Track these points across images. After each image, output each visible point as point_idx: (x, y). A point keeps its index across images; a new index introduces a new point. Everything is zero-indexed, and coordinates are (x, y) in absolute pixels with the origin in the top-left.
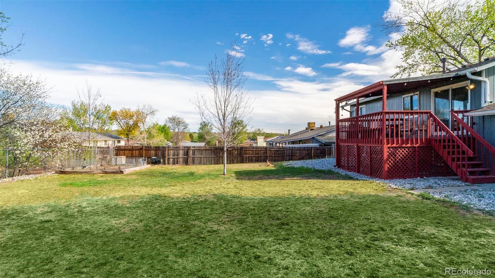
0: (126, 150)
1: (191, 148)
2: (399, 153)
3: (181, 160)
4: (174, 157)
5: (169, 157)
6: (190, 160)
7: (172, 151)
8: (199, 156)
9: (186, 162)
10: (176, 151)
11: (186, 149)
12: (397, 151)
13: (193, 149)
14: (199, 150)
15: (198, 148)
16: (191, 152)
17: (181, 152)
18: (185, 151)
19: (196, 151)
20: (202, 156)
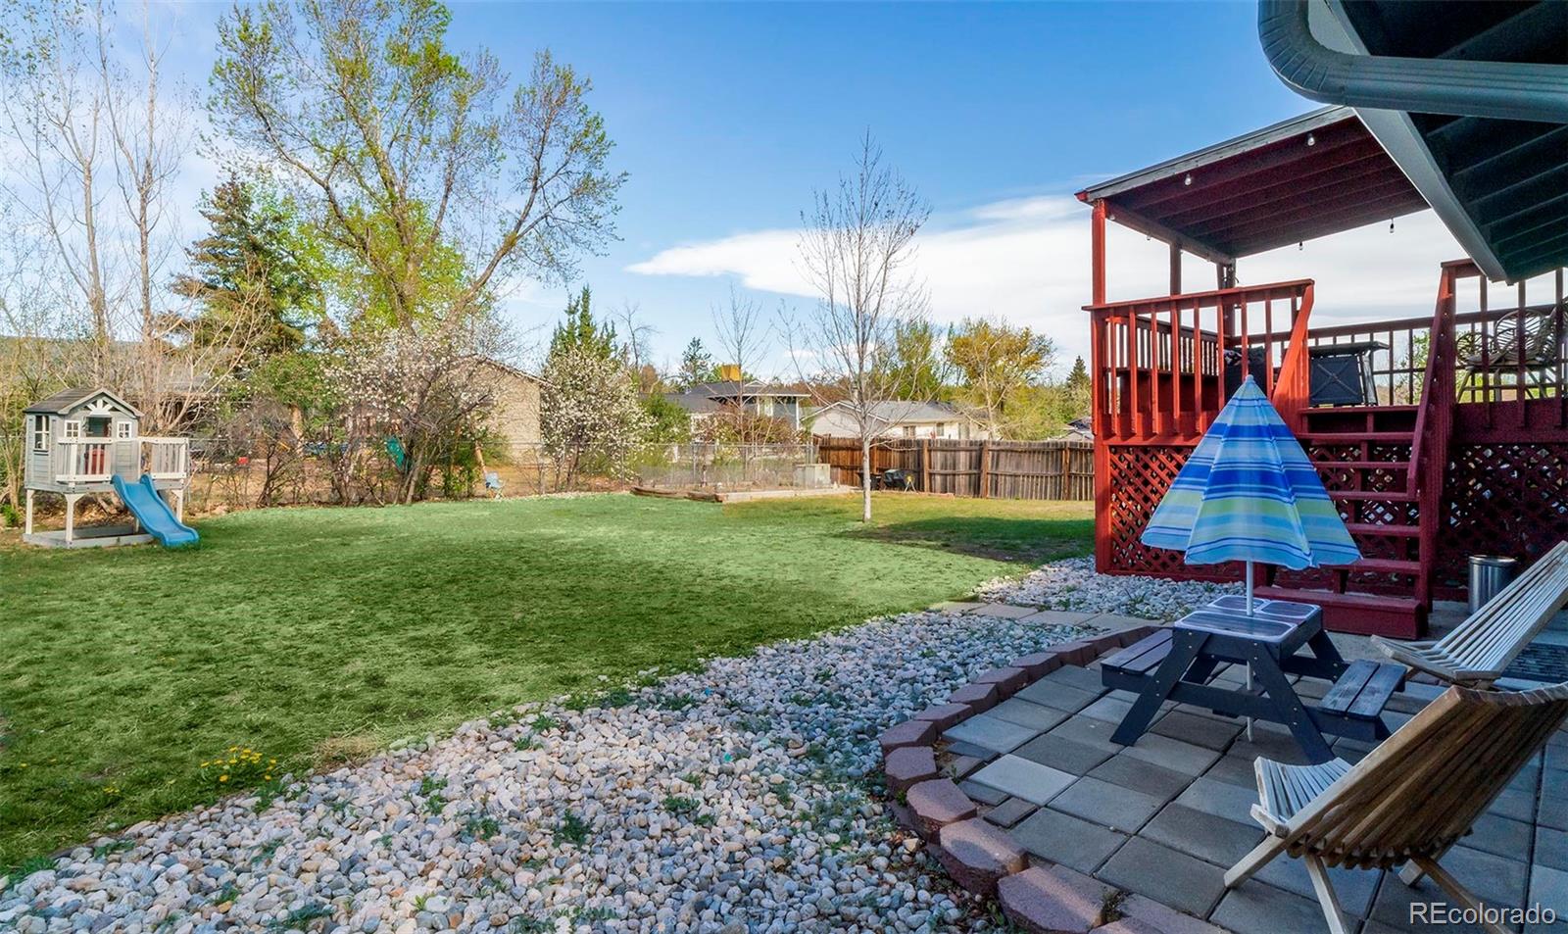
0: (833, 448)
1: (991, 447)
2: (1163, 474)
3: (962, 481)
4: (943, 472)
5: (931, 471)
6: (986, 482)
7: (939, 454)
8: (1010, 470)
9: (976, 489)
10: (949, 454)
11: (973, 447)
12: (1155, 465)
13: (994, 447)
14: (1012, 451)
15: (1008, 447)
16: (988, 459)
17: (963, 457)
18: (974, 453)
19: (1003, 454)
20: (1019, 472)
